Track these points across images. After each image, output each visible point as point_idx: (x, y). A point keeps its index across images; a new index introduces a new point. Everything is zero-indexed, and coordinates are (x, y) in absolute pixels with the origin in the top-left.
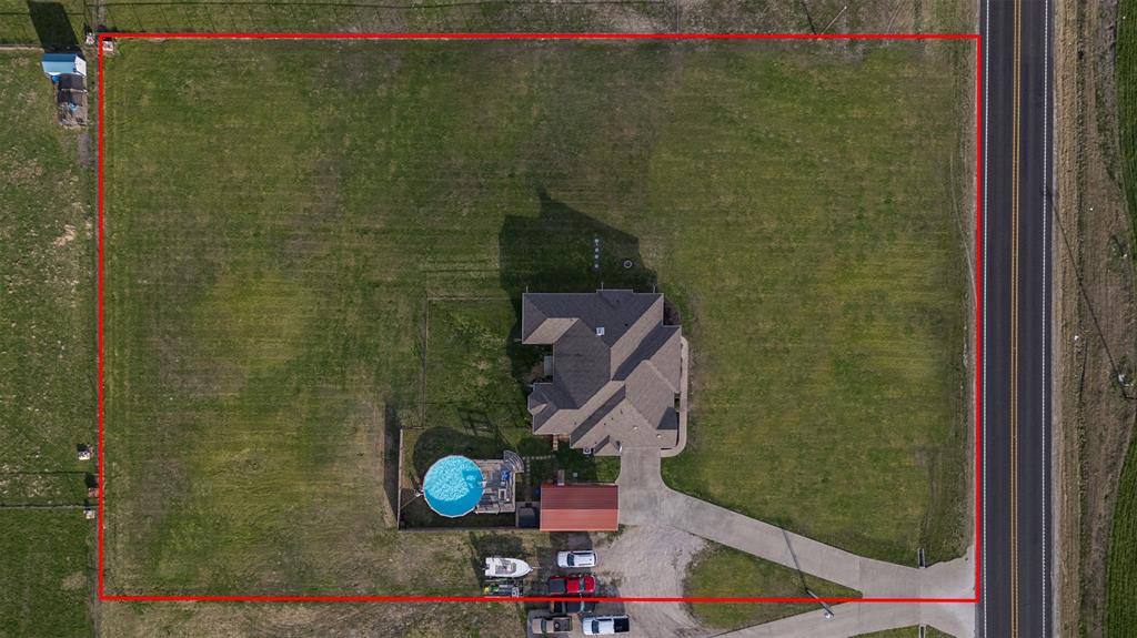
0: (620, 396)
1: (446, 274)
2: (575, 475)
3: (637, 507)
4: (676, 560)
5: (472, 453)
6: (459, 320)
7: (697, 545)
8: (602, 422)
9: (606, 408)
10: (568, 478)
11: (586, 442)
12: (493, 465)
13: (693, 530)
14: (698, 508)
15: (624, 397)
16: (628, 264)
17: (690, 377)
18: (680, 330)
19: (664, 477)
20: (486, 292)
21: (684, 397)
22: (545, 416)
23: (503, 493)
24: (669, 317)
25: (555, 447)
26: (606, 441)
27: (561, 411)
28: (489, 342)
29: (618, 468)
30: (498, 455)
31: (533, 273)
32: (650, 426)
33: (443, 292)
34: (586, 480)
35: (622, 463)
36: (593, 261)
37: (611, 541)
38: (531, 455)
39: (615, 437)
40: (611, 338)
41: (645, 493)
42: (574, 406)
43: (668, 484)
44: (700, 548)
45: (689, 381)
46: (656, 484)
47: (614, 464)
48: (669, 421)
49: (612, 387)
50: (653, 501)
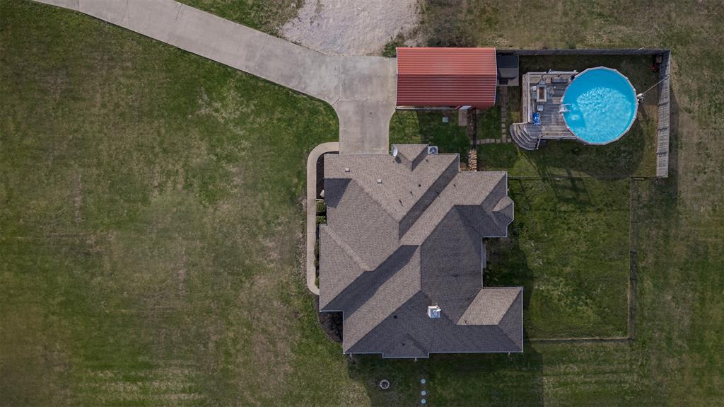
0: (406, 224)
1: (607, 368)
2: (445, 120)
3: (367, 79)
4: (318, 11)
5: (573, 148)
7: (291, 30)
9: (421, 207)
10: (453, 116)
11: (438, 163)
12: (552, 131)
13: (297, 49)
14: (292, 77)
15: (400, 223)
16: (384, 384)
17: (304, 242)
18: (322, 306)
19: (335, 116)
20: (558, 348)
21: (312, 219)
22: (494, 195)
23: (542, 96)
24: (335, 322)
25: (473, 155)
26: (415, 163)
27: (478, 202)
28: (555, 285)
29: (391, 129)
30: (546, 144)
31: (502, 372)
32: (360, 183)
33: (610, 346)
34: (431, 114)
35: (386, 134)
36: (427, 387)
37: (400, 36)
38: (501, 145)
39: (403, 169)
40: (420, 302)
41: (358, 97)
42: (459, 209)
43: (329, 108)
44: (288, 25)
45: (304, 237)
46: (345, 109)
47: (398, 134)
48: (332, 190)
49: (418, 235)
50: (348, 87)
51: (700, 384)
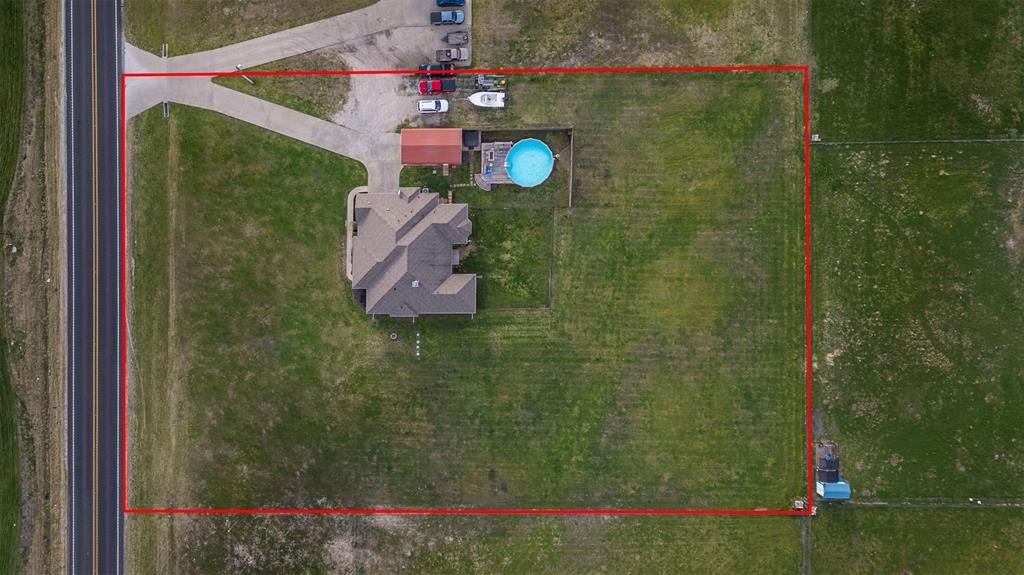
0: (400, 234)
1: (535, 327)
2: (434, 172)
3: (386, 147)
4: (356, 106)
5: (515, 189)
6: (525, 292)
7: (339, 118)
8: (414, 213)
9: (411, 225)
10: (440, 169)
11: (427, 197)
12: (498, 179)
13: (342, 129)
14: (339, 147)
15: (397, 233)
16: (393, 336)
17: (345, 249)
18: (353, 285)
19: (366, 170)
20: (504, 314)
21: (350, 233)
22: (457, 218)
23: (491, 158)
24: (362, 295)
25: (450, 193)
26: (411, 199)
27: (446, 222)
28: (502, 275)
29: (401, 177)
30: (495, 187)
31: (467, 329)
32: (376, 210)
33: (538, 313)
34: (426, 168)
35: (397, 181)
36: (420, 338)
37: (407, 120)
38: (470, 187)
39: (404, 202)
40: (407, 279)
41: (380, 158)
42: (435, 226)
43: (361, 165)
44: (337, 115)
45: (346, 246)
46: (371, 165)
47: (405, 182)
48: (361, 215)
49: (406, 241)
50: (374, 152)
51: (597, 339)
